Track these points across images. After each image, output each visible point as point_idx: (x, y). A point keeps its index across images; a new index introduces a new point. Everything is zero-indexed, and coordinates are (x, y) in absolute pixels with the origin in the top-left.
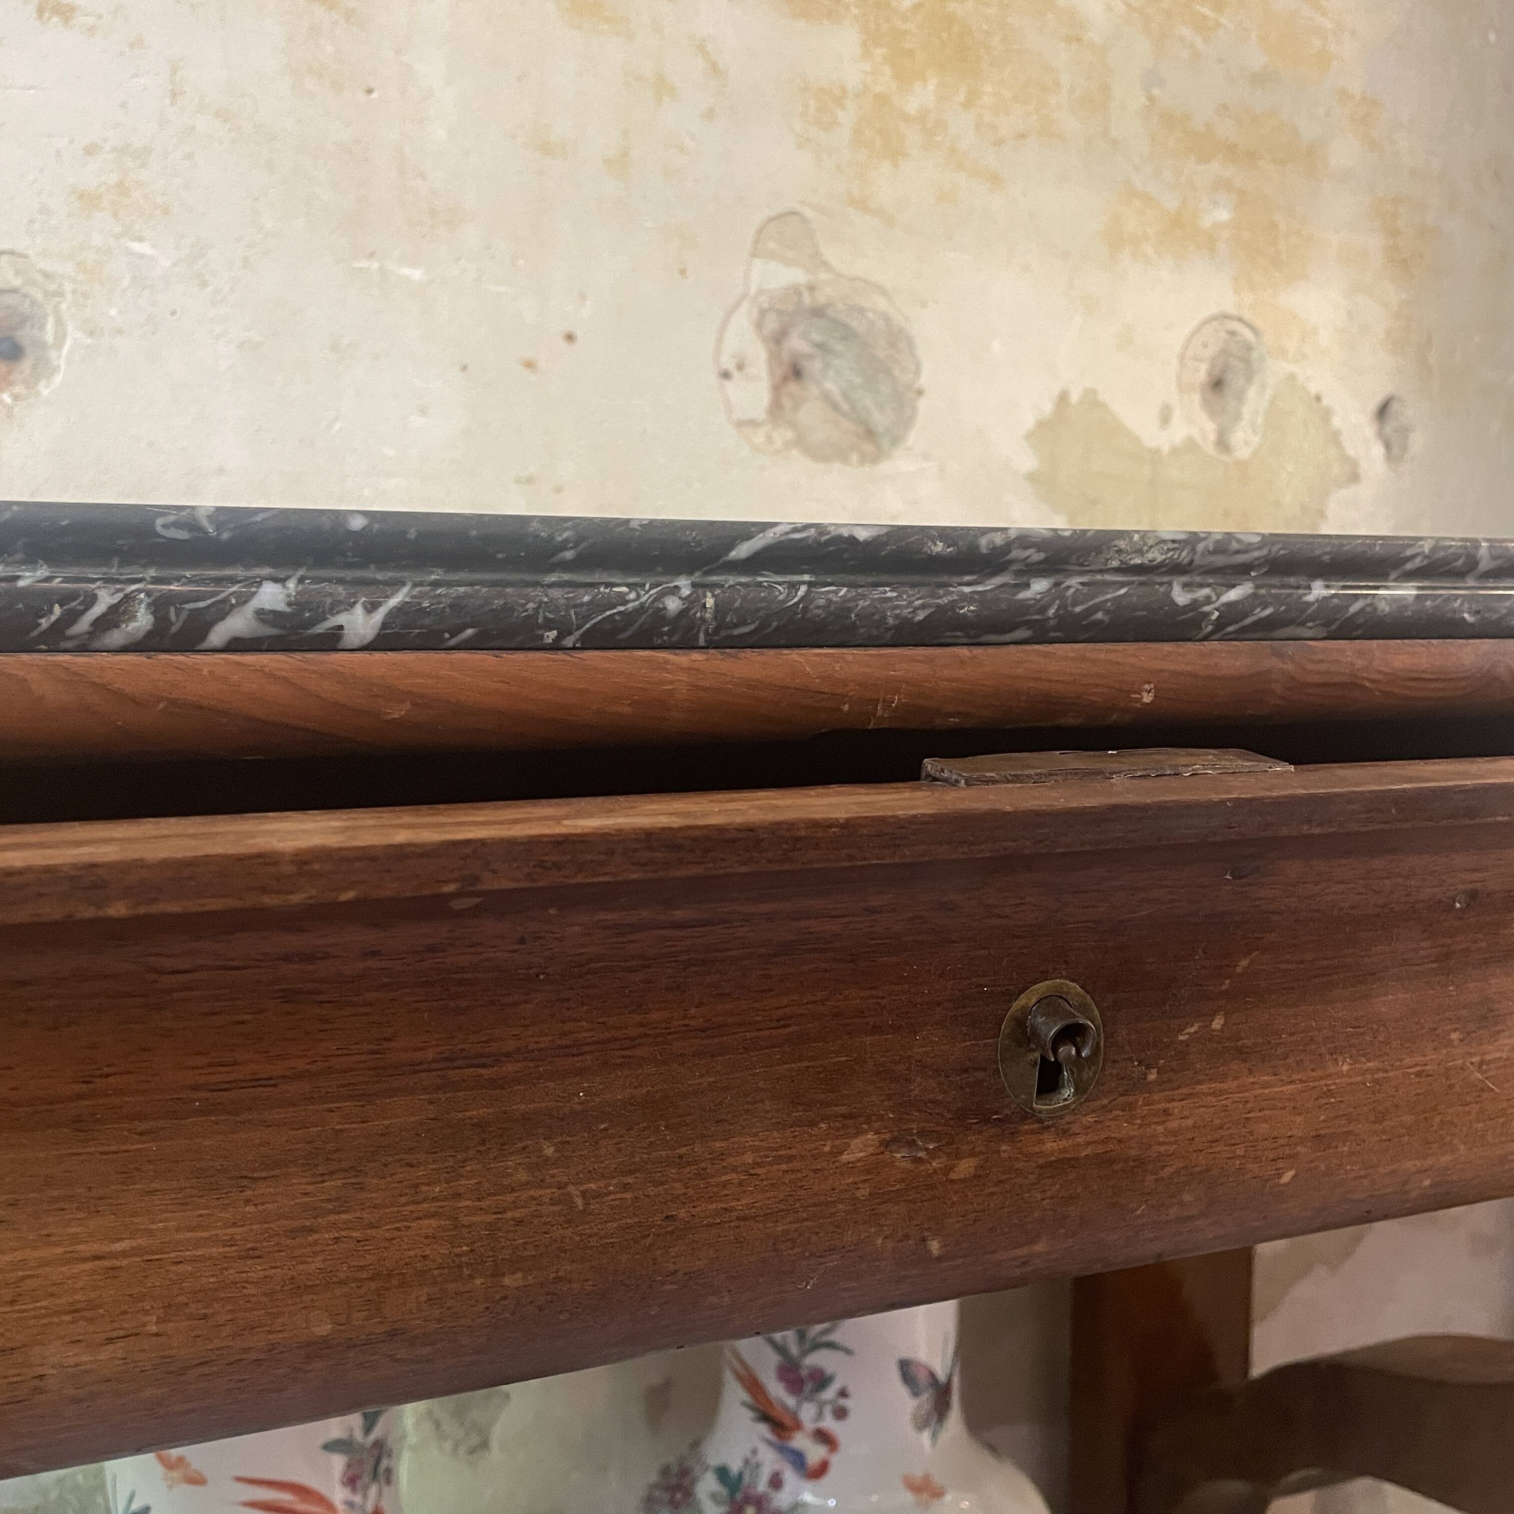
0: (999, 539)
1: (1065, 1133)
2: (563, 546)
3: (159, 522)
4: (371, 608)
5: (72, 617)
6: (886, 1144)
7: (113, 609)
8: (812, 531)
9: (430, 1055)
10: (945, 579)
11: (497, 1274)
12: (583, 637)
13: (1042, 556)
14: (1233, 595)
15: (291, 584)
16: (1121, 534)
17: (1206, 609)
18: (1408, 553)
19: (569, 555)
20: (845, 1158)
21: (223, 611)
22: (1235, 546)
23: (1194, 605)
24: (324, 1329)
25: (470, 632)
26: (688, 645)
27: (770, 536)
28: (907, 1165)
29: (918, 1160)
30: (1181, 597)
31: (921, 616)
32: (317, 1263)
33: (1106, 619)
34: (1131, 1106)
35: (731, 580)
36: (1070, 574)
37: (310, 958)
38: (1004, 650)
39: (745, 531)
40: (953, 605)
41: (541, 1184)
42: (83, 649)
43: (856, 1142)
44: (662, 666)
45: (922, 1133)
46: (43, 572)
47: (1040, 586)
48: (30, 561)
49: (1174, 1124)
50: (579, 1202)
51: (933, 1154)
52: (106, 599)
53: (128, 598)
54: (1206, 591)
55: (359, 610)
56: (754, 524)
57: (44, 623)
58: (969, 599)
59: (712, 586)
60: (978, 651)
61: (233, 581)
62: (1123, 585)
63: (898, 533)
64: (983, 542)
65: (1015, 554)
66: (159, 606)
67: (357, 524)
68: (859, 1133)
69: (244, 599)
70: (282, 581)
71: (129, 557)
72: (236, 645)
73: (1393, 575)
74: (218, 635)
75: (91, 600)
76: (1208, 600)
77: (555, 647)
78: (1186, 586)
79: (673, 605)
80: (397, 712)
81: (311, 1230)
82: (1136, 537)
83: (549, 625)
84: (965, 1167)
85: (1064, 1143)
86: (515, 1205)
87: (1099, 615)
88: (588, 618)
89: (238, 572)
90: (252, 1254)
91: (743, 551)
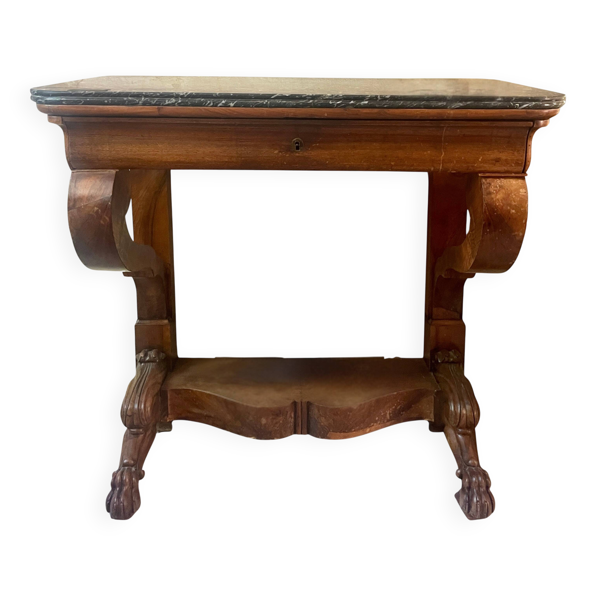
0: (305, 96)
1: (299, 153)
2: (252, 97)
3: (213, 95)
4: (233, 103)
5: (206, 104)
6: (279, 152)
7: (209, 103)
8: (281, 95)
9: (236, 138)
10: (298, 100)
11: (241, 158)
12: (255, 106)
13: (311, 98)
14: (338, 103)
15: (225, 101)
16: (323, 95)
17: (334, 104)
18: (366, 97)
19: (253, 98)
20: (274, 153)
21: (219, 103)
22: (338, 96)
23: (332, 104)
24: (227, 160)
25: (243, 106)
26: (267, 107)
27: (276, 95)
28: (281, 154)
29: (282, 154)
30: (331, 103)
31: (295, 104)
32: (226, 154)
33: (320, 105)
34: (307, 152)
35: (272, 100)
36: (315, 100)
37: (225, 128)
38: (306, 109)
39: (273, 95)
40: (299, 103)
41: (245, 151)
42: (207, 106)
43: (276, 151)
44: (263, 110)
45: (283, 151)
46: (203, 99)
47: (311, 101)
48: (202, 98)
49: (312, 154)
50: (249, 153)
51: (284, 154)
52: (209, 102)
53: (211, 102)
54: (335, 102)
55: (232, 103)
56: (273, 94)
57: (203, 104)
58: (301, 103)
59: (269, 101)
60: (304, 109)
61: (220, 100)
62: (322, 101)
63: (292, 95)
64: (303, 96)
65: (307, 97)
66: (213, 103)
67: (232, 95)
68: (276, 150)
69: (221, 102)
70: (224, 100)
71: (211, 98)
72: (220, 106)
73: (364, 100)
74: (219, 105)
75: (207, 102)
76: (335, 103)
77: (252, 107)
78: (332, 101)
79: (265, 103)
80: (235, 113)
81: (226, 151)
82: (324, 95)
83: (251, 105)
84: (288, 155)
85: (299, 155)
86: (243, 152)
87: (319, 105)
88: (255, 104)
89: (221, 99)
90: (221, 153)
91: (273, 97)
